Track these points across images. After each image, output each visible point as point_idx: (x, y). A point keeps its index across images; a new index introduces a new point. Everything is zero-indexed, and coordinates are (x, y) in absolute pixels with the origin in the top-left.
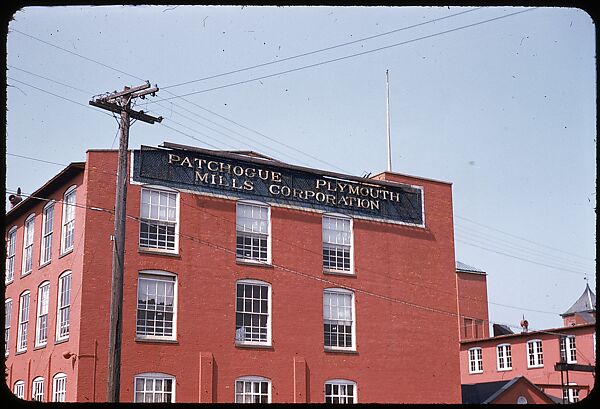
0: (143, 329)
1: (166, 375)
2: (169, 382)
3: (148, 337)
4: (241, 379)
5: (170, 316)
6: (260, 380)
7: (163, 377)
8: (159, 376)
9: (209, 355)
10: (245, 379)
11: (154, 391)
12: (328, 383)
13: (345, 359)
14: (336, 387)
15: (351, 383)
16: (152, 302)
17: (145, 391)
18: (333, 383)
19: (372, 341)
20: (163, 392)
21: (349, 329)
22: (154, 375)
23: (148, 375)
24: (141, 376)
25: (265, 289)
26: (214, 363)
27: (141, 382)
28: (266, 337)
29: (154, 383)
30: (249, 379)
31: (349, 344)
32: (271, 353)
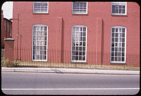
0: (36, 10)
1: (45, 25)
2: (46, 27)
3: (38, 12)
4: (75, 26)
8: (42, 25)
9: (61, 18)
11: (40, 31)
12: (113, 27)
13: (121, 18)
14: (117, 29)
15: (124, 28)
17: (37, 31)
18: (115, 27)
20: (43, 31)
22: (40, 25)
24: (35, 26)
27: (36, 27)
28: (86, 11)
29: (40, 28)
30: (78, 26)
31: (124, 12)
32: (87, 16)
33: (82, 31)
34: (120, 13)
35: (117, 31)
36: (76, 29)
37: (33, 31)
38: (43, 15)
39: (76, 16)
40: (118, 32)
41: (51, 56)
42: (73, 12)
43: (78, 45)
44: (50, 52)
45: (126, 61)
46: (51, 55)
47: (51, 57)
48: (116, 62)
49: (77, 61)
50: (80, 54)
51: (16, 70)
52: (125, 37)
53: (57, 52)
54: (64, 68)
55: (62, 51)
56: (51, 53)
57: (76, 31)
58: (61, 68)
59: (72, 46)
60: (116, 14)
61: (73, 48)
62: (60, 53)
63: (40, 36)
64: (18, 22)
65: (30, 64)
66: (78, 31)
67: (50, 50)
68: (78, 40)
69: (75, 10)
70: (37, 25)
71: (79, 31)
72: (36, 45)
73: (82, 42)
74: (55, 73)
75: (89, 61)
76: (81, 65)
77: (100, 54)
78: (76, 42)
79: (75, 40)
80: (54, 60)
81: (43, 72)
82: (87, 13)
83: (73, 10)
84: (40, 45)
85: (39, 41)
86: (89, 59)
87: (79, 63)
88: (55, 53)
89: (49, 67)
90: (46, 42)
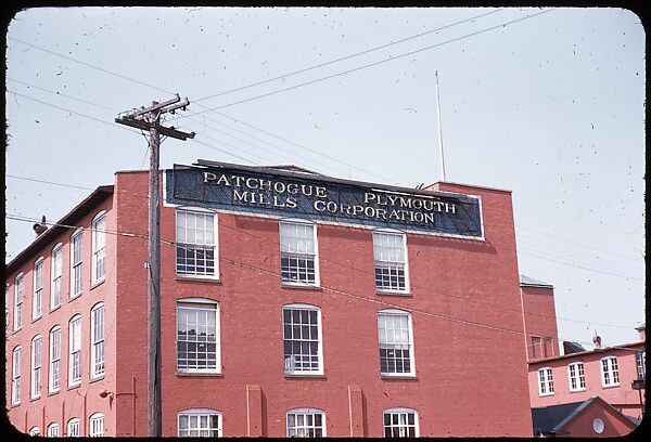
0: (184, 362)
1: (211, 411)
2: (215, 418)
3: (191, 371)
4: (293, 412)
5: (212, 347)
6: (313, 412)
7: (208, 413)
8: (205, 412)
9: (256, 387)
10: (297, 412)
12: (387, 412)
13: (404, 386)
14: (395, 416)
15: (411, 411)
16: (192, 332)
17: (189, 429)
18: (392, 412)
19: (433, 365)
20: (208, 429)
21: (407, 353)
22: (198, 411)
23: (191, 411)
24: (185, 413)
25: (314, 314)
26: (263, 396)
27: (185, 419)
28: (318, 365)
29: (199, 419)
30: (301, 411)
31: (408, 369)
32: (324, 382)
33: (313, 426)
34: (399, 370)
35: (396, 422)
36: (297, 420)
39: (295, 382)
40: (399, 425)
64: (134, 402)
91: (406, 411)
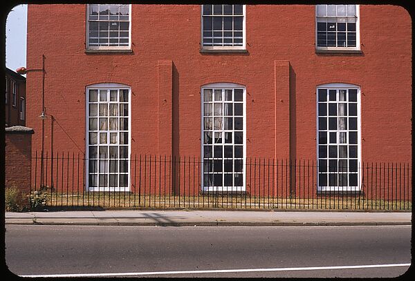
0: (96, 41)
1: (121, 86)
2: (125, 92)
3: (101, 48)
4: (209, 87)
5: (125, 25)
6: (233, 87)
7: (118, 87)
8: (114, 86)
10: (214, 87)
11: (109, 102)
12: (323, 87)
13: (344, 61)
14: (333, 92)
15: (353, 87)
16: (105, 12)
17: (99, 102)
18: (329, 87)
20: (118, 102)
21: (352, 27)
22: (107, 85)
27: (95, 93)
28: (241, 41)
29: (109, 93)
30: (218, 86)
31: (353, 43)
32: (245, 57)
33: (233, 101)
34: (341, 44)
35: (333, 98)
36: (213, 94)
37: (88, 103)
38: (115, 57)
39: (212, 56)
40: (337, 101)
41: (143, 176)
42: (204, 45)
43: (220, 141)
44: (138, 163)
45: (363, 185)
46: (143, 172)
47: (143, 179)
48: (332, 189)
49: (220, 189)
50: (228, 168)
51: (38, 221)
52: (359, 116)
53: (158, 163)
54: (182, 209)
55: (175, 161)
56: (143, 168)
57: (213, 101)
58: (174, 210)
59: (203, 145)
60: (330, 48)
61: (208, 150)
62: (168, 167)
63: (108, 117)
64: (44, 78)
65: (81, 200)
66: (220, 102)
67: (138, 159)
68: (220, 128)
69: (210, 41)
70: (99, 87)
71: (223, 101)
72: (98, 145)
73: (233, 131)
74: (154, 224)
75: (253, 186)
76: (230, 199)
77: (284, 168)
78: (213, 133)
79: (210, 127)
80: (152, 188)
81: (119, 224)
82: (244, 48)
83: (205, 40)
84: (108, 144)
85: (106, 132)
86: (253, 182)
87: (224, 194)
88: (153, 168)
89: (137, 209)
90: (126, 135)
91: (347, 87)
